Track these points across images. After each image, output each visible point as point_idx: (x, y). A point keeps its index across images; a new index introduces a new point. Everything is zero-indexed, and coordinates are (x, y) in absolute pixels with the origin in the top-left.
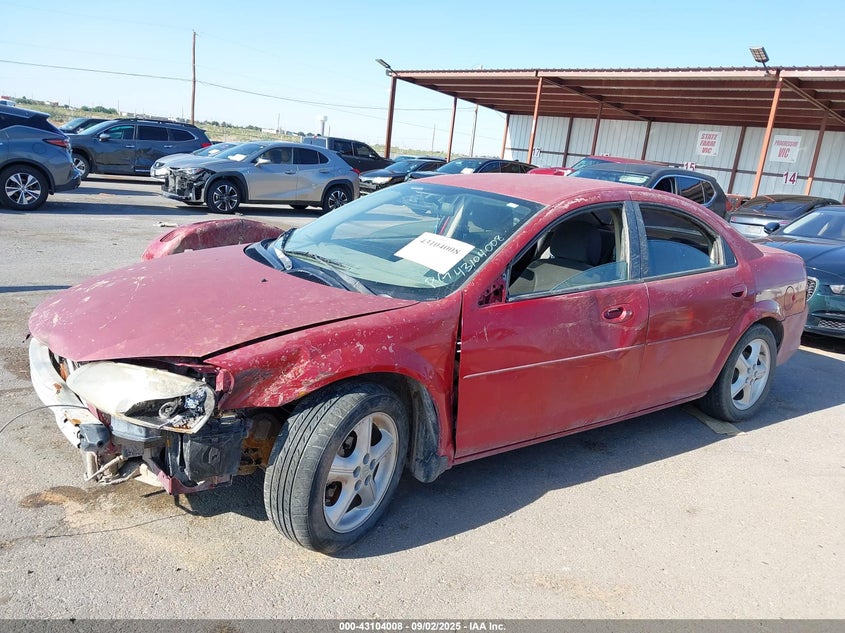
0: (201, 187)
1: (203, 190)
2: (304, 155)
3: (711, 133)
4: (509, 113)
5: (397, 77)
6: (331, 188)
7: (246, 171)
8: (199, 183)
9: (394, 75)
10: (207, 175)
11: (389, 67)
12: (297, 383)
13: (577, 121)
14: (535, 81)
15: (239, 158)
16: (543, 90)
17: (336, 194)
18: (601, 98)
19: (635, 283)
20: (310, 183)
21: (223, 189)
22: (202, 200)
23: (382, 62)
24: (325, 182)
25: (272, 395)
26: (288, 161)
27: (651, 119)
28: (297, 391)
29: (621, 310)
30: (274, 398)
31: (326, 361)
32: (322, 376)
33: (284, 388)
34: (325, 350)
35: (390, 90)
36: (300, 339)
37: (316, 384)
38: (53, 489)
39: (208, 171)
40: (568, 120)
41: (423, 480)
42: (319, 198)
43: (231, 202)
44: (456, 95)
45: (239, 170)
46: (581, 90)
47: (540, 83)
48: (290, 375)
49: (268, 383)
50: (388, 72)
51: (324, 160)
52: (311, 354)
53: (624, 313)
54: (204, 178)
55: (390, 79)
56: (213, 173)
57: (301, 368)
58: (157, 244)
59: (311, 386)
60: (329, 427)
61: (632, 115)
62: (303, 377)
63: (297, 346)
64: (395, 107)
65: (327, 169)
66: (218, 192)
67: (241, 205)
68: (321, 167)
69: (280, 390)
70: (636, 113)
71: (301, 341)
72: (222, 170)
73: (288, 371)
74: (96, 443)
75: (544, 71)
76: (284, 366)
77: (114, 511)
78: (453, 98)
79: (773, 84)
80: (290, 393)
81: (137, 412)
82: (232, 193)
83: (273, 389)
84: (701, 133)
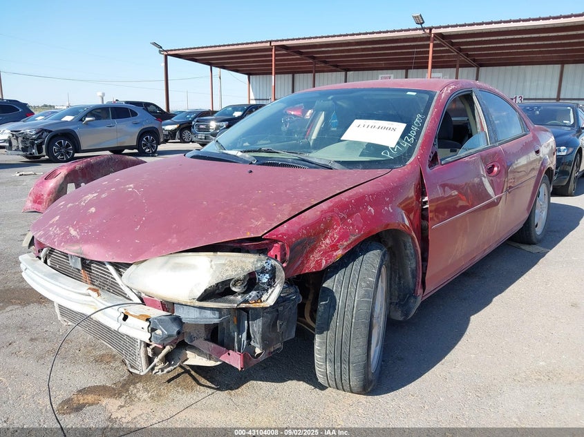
0: (42, 143)
1: (44, 147)
2: (119, 112)
3: (387, 76)
4: (249, 74)
5: (167, 54)
6: (142, 135)
7: (77, 128)
8: (40, 141)
9: (166, 53)
10: (45, 134)
11: (161, 47)
12: (334, 247)
13: (297, 76)
14: (270, 50)
15: (69, 118)
16: (276, 55)
17: (147, 139)
18: (314, 58)
19: (494, 146)
20: (126, 133)
21: (60, 143)
22: (44, 153)
23: (155, 44)
24: (137, 130)
25: (316, 261)
26: (107, 118)
27: (347, 70)
28: (335, 254)
29: (493, 166)
30: (318, 263)
31: (353, 225)
32: (352, 238)
33: (325, 253)
34: (350, 216)
35: (163, 64)
36: (329, 207)
37: (348, 246)
38: (80, 391)
39: (46, 130)
40: (291, 76)
41: (401, 319)
42: (134, 143)
43: (68, 153)
44: (211, 65)
45: (71, 127)
46: (301, 53)
47: (273, 50)
48: (328, 241)
49: (312, 251)
50: (160, 51)
51: (134, 114)
52: (341, 219)
53: (496, 169)
54: (43, 136)
55: (163, 56)
56: (50, 131)
57: (335, 234)
58: (42, 183)
59: (345, 248)
60: (369, 281)
61: (334, 68)
62: (339, 241)
63: (330, 214)
64: (169, 79)
65: (138, 121)
66: (56, 146)
67: (76, 155)
68: (132, 119)
69: (322, 255)
70: (337, 66)
71: (331, 210)
72: (56, 129)
73: (326, 237)
74: (175, 333)
75: (275, 41)
76: (323, 233)
77: (152, 398)
78: (209, 67)
79: (428, 38)
80: (330, 257)
81: (208, 295)
82: (68, 146)
83: (316, 256)
84: (380, 76)
